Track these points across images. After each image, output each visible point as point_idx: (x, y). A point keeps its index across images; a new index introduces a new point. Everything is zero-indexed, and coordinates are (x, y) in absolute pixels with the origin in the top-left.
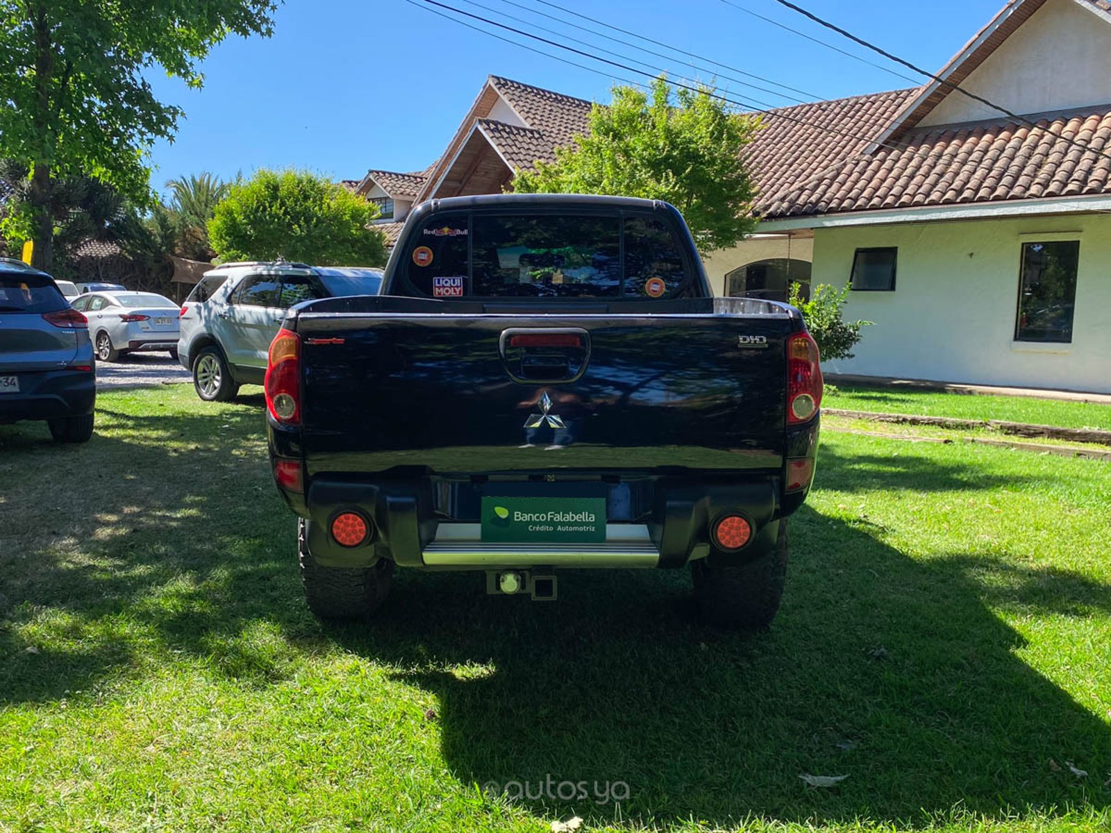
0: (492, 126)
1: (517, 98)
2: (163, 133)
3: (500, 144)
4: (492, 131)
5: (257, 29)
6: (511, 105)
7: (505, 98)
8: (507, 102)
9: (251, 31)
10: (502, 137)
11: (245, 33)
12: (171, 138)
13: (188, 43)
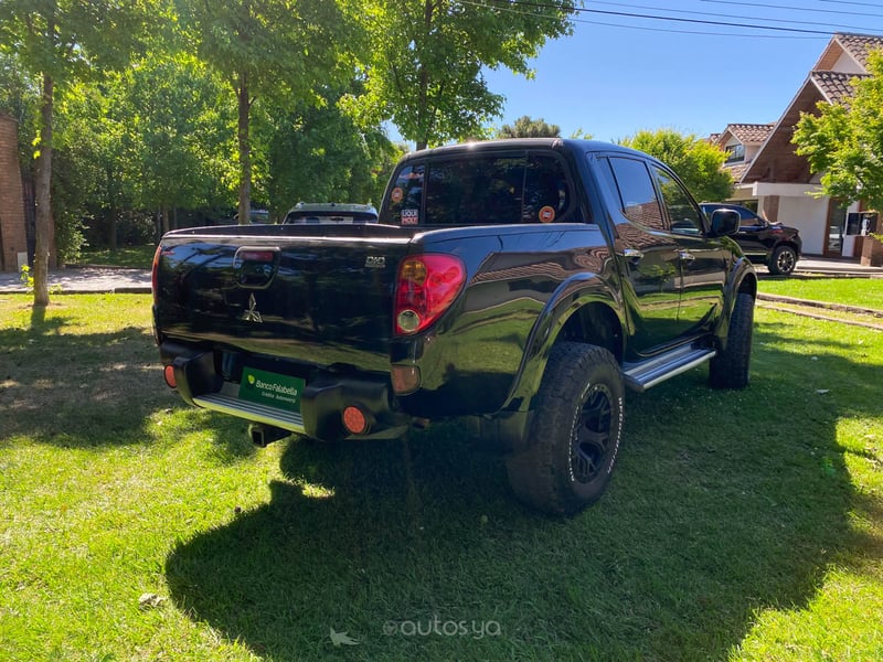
0: (825, 76)
1: (858, 48)
2: (497, 113)
3: (830, 91)
4: (824, 81)
5: (563, 32)
6: (852, 55)
7: (847, 51)
8: (849, 53)
9: (560, 35)
10: (834, 84)
11: (556, 36)
12: (501, 116)
13: (522, 47)
